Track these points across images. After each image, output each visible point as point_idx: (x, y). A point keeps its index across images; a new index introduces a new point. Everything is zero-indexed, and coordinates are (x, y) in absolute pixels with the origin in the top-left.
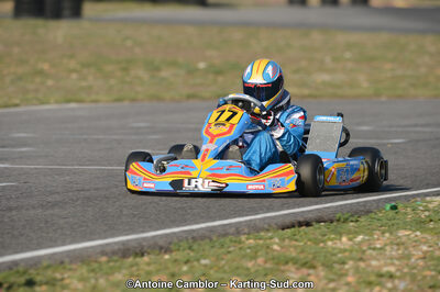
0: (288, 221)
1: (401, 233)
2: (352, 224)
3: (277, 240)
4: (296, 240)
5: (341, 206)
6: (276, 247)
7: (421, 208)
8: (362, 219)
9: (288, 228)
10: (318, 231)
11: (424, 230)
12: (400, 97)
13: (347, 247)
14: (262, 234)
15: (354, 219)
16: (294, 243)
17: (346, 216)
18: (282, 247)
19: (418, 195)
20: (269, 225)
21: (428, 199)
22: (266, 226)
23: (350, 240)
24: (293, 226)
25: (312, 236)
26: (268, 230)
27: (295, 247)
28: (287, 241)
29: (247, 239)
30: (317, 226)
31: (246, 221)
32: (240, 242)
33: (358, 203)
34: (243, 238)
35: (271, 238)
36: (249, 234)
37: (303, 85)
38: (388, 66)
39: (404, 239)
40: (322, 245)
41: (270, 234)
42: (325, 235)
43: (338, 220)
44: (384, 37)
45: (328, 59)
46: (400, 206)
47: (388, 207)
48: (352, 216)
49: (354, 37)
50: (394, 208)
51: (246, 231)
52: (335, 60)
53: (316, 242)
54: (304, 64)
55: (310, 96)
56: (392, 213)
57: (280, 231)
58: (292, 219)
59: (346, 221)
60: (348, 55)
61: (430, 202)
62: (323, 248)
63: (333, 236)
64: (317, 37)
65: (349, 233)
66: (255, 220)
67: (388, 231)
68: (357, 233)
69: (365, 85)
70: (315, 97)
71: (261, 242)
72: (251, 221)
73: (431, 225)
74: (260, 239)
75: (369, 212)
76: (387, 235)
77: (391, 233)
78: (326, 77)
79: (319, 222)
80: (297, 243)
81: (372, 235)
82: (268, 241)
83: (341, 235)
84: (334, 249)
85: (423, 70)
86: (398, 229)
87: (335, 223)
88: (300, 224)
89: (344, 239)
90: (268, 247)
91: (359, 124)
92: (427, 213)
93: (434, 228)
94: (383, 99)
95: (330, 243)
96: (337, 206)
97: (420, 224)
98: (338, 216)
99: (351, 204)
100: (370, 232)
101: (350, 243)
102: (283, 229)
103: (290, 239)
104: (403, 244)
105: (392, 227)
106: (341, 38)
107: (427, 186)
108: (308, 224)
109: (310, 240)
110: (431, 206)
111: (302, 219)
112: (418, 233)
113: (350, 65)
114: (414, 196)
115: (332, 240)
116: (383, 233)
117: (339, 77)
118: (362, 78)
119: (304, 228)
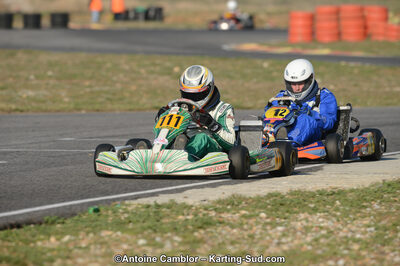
0: (1, 224)
1: (105, 233)
2: (59, 226)
4: (9, 241)
5: (48, 209)
7: (121, 211)
8: (68, 221)
9: (1, 229)
10: (28, 233)
11: (124, 231)
12: (98, 110)
13: (55, 246)
15: (61, 221)
16: (6, 243)
17: (53, 218)
19: (118, 199)
21: (127, 202)
23: (58, 240)
24: (5, 228)
25: (22, 237)
27: (8, 247)
30: (27, 227)
33: (64, 207)
37: (10, 100)
38: (87, 83)
39: (107, 239)
40: (32, 245)
42: (34, 236)
43: (47, 222)
44: (83, 56)
45: (32, 77)
46: (102, 209)
47: (91, 210)
48: (59, 218)
49: (55, 57)
50: (97, 211)
52: (37, 77)
53: (27, 242)
54: (11, 80)
55: (16, 110)
56: (94, 216)
58: (5, 222)
59: (53, 223)
60: (50, 73)
61: (129, 205)
62: (33, 248)
63: (42, 237)
64: (22, 56)
65: (56, 233)
67: (91, 232)
68: (63, 234)
69: (66, 100)
70: (22, 111)
73: (131, 226)
75: (74, 215)
76: (91, 235)
77: (95, 234)
78: (31, 93)
79: (29, 224)
80: (9, 244)
81: (77, 235)
83: (49, 235)
84: (44, 248)
85: (119, 86)
86: (101, 229)
87: (43, 226)
88: (12, 226)
89: (53, 239)
91: (61, 135)
92: (126, 215)
93: (133, 229)
94: (83, 112)
95: (39, 243)
96: (45, 210)
97: (120, 225)
98: (46, 218)
99: (58, 208)
100: (75, 232)
101: (58, 243)
103: (4, 240)
104: (105, 243)
105: (95, 228)
106: (44, 58)
107: (126, 191)
108: (19, 226)
109: (21, 241)
110: (130, 209)
111: (13, 222)
112: (119, 233)
114: (114, 200)
115: (41, 240)
116: (88, 233)
117: (42, 93)
118: (63, 93)
119: (15, 230)
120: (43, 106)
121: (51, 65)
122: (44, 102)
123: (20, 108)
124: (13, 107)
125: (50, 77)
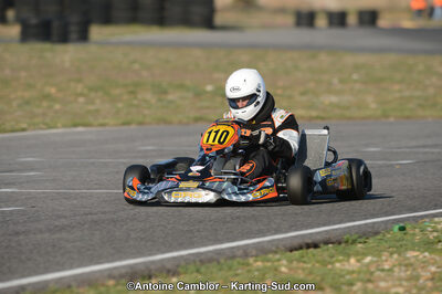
0: (296, 243)
1: (410, 254)
2: (360, 245)
3: (284, 262)
4: (304, 262)
5: (349, 227)
6: (283, 269)
7: (429, 229)
8: (371, 240)
9: (296, 249)
10: (326, 254)
11: (432, 251)
12: (408, 118)
13: (355, 268)
14: (270, 256)
15: (362, 240)
16: (301, 265)
17: (355, 237)
18: (290, 269)
19: (426, 216)
20: (277, 248)
21: (436, 219)
22: (274, 248)
23: (358, 261)
24: (301, 248)
25: (319, 258)
26: (276, 252)
27: (303, 269)
28: (295, 263)
29: (256, 261)
30: (325, 247)
31: (254, 244)
32: (248, 265)
33: (366, 224)
34: (251, 260)
35: (279, 260)
36: (256, 256)
37: (311, 107)
38: (397, 87)
39: (412, 260)
40: (330, 266)
41: (278, 256)
42: (332, 257)
43: (347, 242)
44: (392, 58)
45: (335, 81)
46: (408, 227)
47: (396, 228)
48: (360, 237)
49: (362, 59)
50: (402, 229)
51: (254, 253)
52: (341, 81)
53: (324, 263)
54: (311, 85)
56: (400, 234)
57: (289, 254)
58: (300, 241)
59: (354, 242)
60: (355, 77)
61: (439, 223)
62: (330, 270)
63: (341, 258)
64: (324, 59)
65: (357, 254)
66: (263, 242)
67: (396, 252)
68: (365, 255)
69: (373, 106)
71: (269, 264)
72: (259, 243)
73: (440, 246)
74: (268, 261)
75: (377, 233)
76: (395, 256)
77: (399, 255)
78: (334, 99)
79: (326, 243)
80: (305, 265)
81: (380, 256)
82: (276, 264)
83: (349, 256)
84: (342, 270)
85: (431, 91)
86: (406, 250)
87: (343, 245)
88: (308, 246)
89: (352, 260)
90: (276, 270)
91: (367, 145)
92: (435, 234)
94: (392, 119)
95: (338, 265)
96: (345, 228)
97: (429, 245)
98: (346, 237)
99: (359, 226)
100: (378, 253)
101: (358, 264)
102: (291, 251)
103: (299, 261)
104: (411, 265)
105: (400, 248)
106: (349, 59)
107: (435, 207)
108: (316, 246)
109: (318, 262)
110: (439, 227)
111: (310, 241)
112: (427, 254)
113: (358, 86)
114: (422, 217)
115: (340, 261)
116: (392, 254)
117: (347, 99)
118: (370, 99)
119: (311, 250)
120: (347, 113)
121: (357, 68)
122: (348, 108)
123: (322, 114)
124: (314, 114)
125: (356, 81)
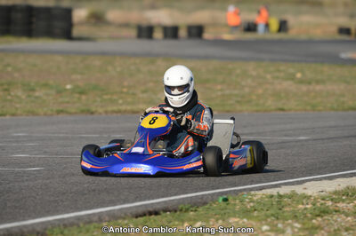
0: (140, 211)
1: (232, 220)
2: (192, 213)
5: (183, 199)
7: (247, 200)
8: (200, 209)
9: (141, 216)
10: (164, 220)
11: (249, 218)
12: (228, 111)
14: (120, 221)
15: (194, 209)
17: (187, 207)
19: (245, 190)
20: (125, 214)
21: (253, 192)
22: (123, 215)
24: (145, 215)
25: (159, 223)
26: (124, 219)
30: (164, 214)
31: (107, 212)
33: (197, 196)
34: (105, 225)
35: (127, 225)
36: (109, 221)
38: (219, 87)
41: (126, 222)
42: (169, 222)
43: (181, 210)
44: (215, 64)
46: (230, 198)
47: (221, 199)
48: (192, 207)
50: (225, 200)
51: (107, 218)
54: (151, 85)
56: (223, 205)
57: (134, 220)
58: (144, 210)
59: (187, 210)
61: (255, 195)
63: (177, 223)
65: (190, 220)
66: (114, 210)
67: (220, 219)
68: (196, 221)
72: (110, 211)
73: (256, 213)
75: (205, 203)
76: (220, 222)
77: (224, 220)
79: (165, 211)
81: (208, 222)
83: (183, 222)
85: (247, 90)
86: (229, 217)
87: (178, 213)
88: (150, 213)
89: (186, 224)
92: (252, 204)
93: (258, 216)
96: (180, 199)
97: (246, 213)
98: (180, 207)
99: (191, 197)
100: (206, 219)
102: (137, 217)
103: (143, 225)
105: (224, 215)
107: (252, 183)
108: (156, 213)
110: (255, 198)
111: (151, 209)
112: (245, 220)
114: (241, 191)
115: (176, 226)
116: (217, 220)
119: (153, 217)
